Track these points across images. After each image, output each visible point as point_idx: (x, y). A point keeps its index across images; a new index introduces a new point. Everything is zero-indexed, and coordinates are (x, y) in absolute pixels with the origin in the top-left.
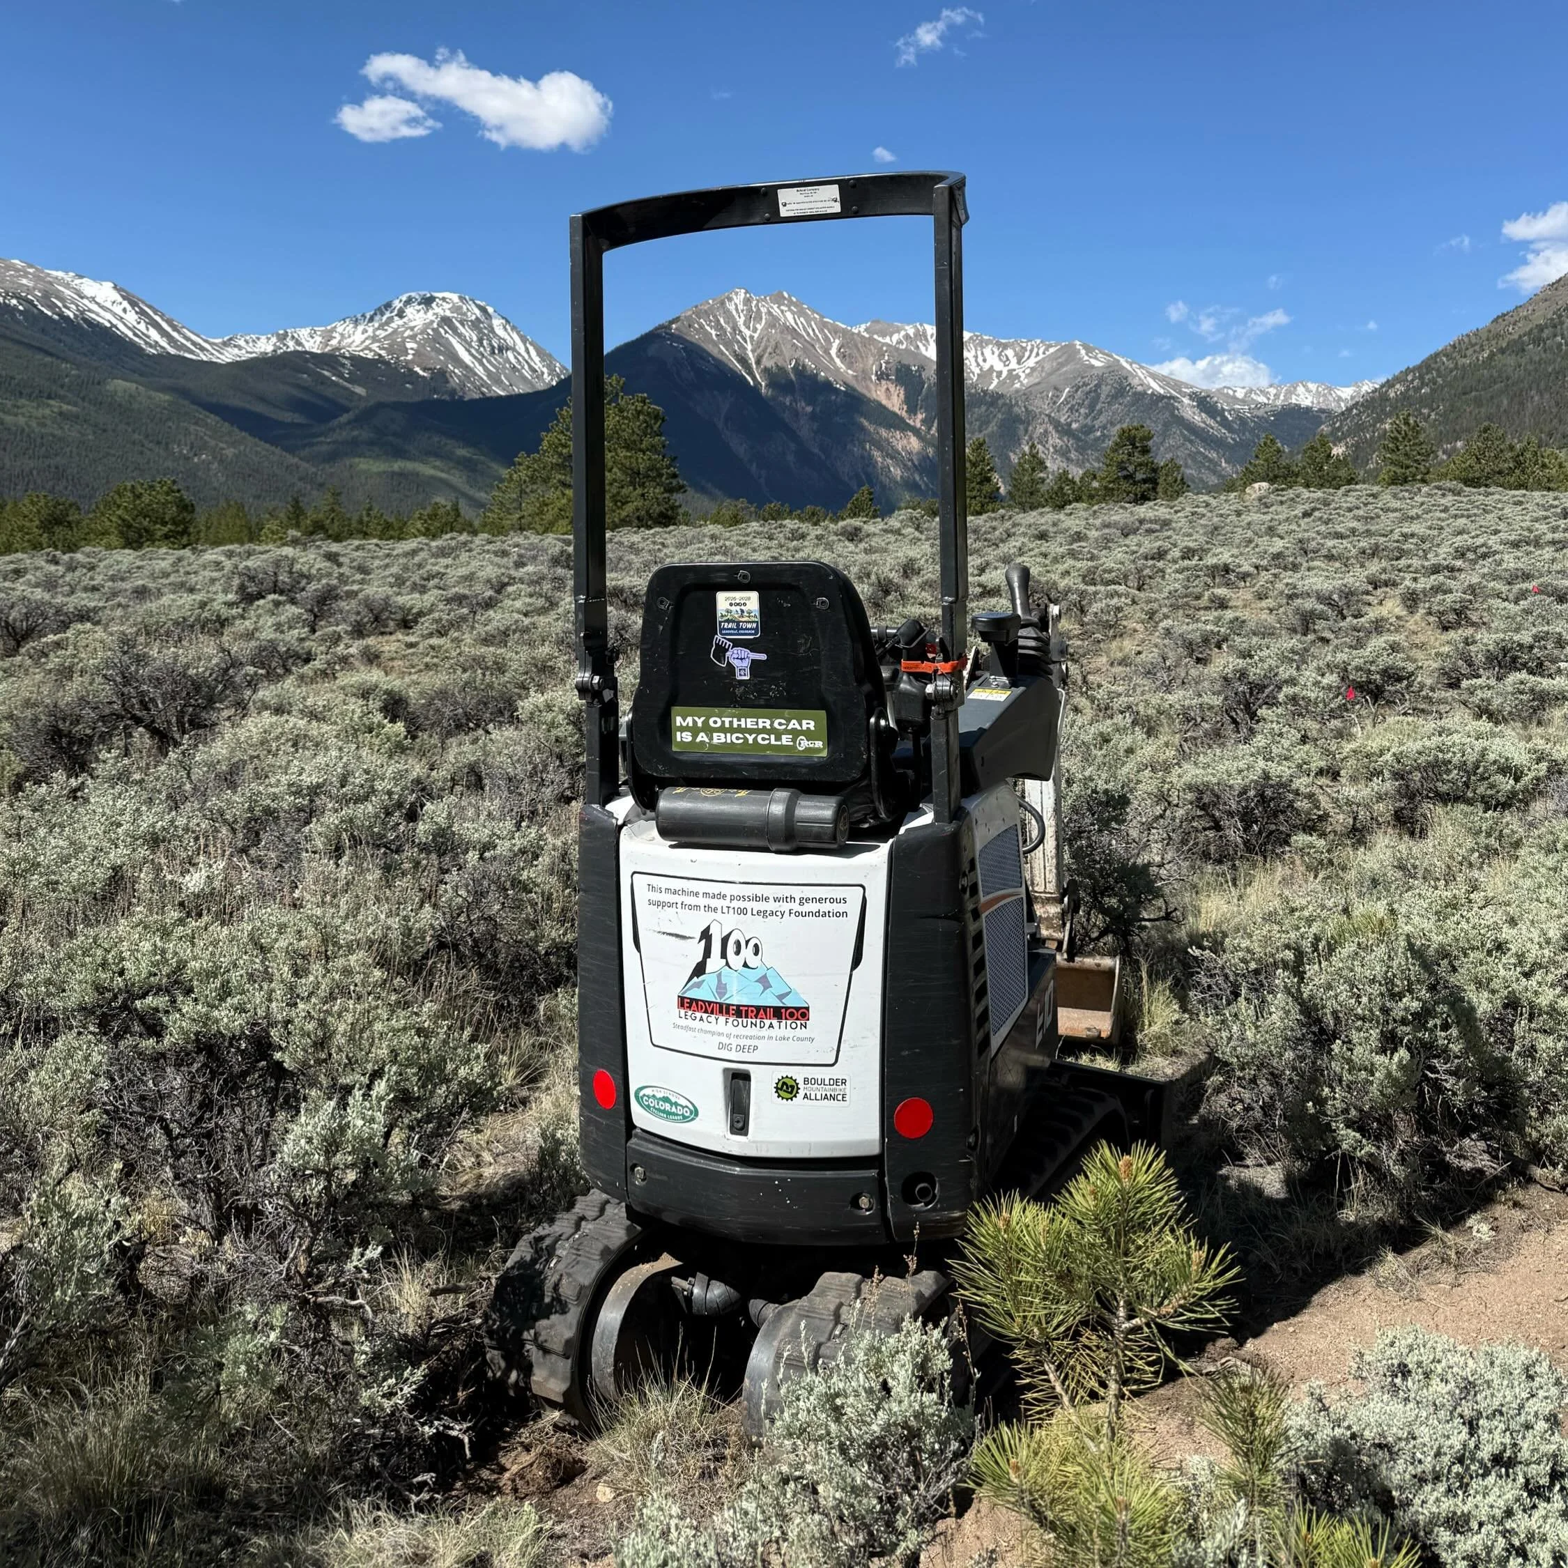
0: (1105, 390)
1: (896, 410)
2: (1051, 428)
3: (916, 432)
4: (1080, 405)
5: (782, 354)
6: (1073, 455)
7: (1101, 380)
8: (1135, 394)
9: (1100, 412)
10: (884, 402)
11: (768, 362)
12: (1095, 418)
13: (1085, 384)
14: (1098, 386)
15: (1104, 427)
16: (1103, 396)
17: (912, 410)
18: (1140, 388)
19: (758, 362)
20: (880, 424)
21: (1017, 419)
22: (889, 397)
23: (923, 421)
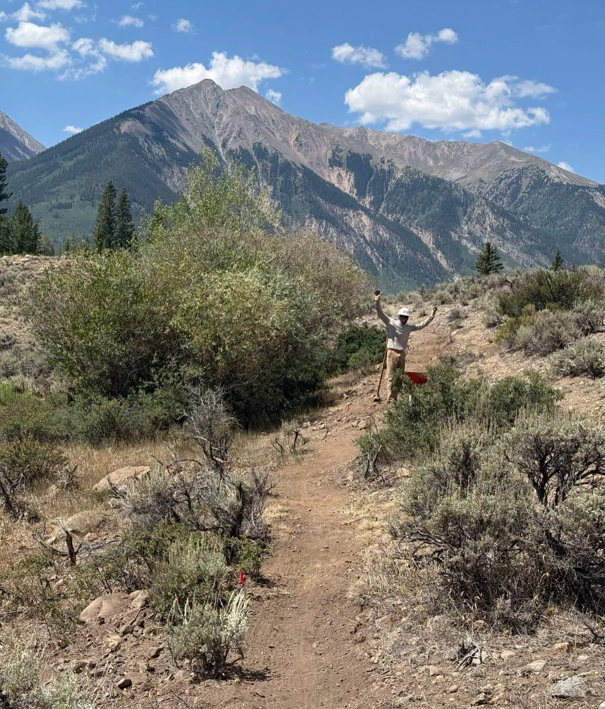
0: (525, 182)
1: (347, 191)
2: (488, 210)
3: (367, 212)
4: (504, 195)
5: (246, 138)
6: (508, 234)
7: (522, 172)
8: (553, 184)
9: (521, 201)
10: (336, 185)
11: (232, 145)
12: (516, 206)
13: (507, 177)
14: (519, 178)
15: (525, 214)
16: (524, 187)
17: (362, 194)
18: (556, 180)
19: (224, 146)
20: (335, 203)
21: (457, 202)
22: (340, 182)
23: (371, 203)
